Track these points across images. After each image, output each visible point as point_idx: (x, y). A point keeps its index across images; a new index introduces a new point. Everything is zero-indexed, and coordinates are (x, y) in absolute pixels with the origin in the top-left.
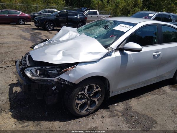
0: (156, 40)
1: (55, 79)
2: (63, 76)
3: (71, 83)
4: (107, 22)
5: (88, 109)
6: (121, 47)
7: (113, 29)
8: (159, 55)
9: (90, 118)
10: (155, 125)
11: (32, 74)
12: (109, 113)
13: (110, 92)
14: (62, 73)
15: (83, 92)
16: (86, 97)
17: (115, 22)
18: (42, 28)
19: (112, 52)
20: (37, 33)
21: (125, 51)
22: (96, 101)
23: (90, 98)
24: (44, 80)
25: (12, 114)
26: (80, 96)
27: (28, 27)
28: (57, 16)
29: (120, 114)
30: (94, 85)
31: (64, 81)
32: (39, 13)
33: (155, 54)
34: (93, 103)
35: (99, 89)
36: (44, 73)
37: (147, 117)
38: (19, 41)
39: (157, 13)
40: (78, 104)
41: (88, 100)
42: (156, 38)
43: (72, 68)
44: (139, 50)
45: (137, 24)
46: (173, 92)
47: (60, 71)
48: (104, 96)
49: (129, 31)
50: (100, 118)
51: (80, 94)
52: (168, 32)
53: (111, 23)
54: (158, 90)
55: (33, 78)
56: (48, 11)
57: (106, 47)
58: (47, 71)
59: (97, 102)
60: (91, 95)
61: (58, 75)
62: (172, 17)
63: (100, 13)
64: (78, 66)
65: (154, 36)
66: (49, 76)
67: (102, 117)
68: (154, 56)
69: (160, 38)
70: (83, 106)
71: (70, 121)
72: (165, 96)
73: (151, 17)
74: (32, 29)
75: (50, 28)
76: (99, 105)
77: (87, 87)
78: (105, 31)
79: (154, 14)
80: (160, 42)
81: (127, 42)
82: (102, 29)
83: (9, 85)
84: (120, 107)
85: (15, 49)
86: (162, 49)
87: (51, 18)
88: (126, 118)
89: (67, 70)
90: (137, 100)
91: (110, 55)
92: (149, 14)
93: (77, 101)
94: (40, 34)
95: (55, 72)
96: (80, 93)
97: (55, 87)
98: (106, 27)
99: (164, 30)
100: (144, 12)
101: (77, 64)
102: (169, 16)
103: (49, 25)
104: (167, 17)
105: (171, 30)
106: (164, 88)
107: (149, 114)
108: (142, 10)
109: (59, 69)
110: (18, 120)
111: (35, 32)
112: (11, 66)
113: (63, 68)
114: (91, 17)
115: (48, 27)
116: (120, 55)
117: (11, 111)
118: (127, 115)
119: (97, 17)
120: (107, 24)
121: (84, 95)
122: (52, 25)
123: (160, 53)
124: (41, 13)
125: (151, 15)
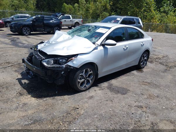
0: (124, 38)
1: (64, 66)
2: (70, 64)
3: (75, 67)
4: (89, 27)
5: (85, 86)
6: (103, 43)
7: (96, 31)
8: (127, 48)
9: (87, 92)
10: (129, 92)
11: (48, 63)
12: (99, 88)
13: (98, 74)
14: (68, 62)
15: (82, 74)
16: (84, 77)
17: (95, 26)
18: (17, 33)
19: (98, 46)
20: (15, 38)
21: (106, 46)
22: (90, 80)
23: (87, 78)
24: (57, 67)
25: (31, 95)
26: (80, 77)
27: (2, 33)
28: (33, 21)
29: (106, 88)
30: (89, 69)
31: (70, 66)
32: (11, 19)
33: (124, 47)
34: (88, 82)
35: (92, 72)
36: (56, 62)
37: (123, 88)
38: (2, 46)
39: (123, 17)
40: (79, 82)
41: (85, 79)
42: (124, 37)
43: (75, 58)
44: (115, 45)
45: (111, 28)
46: (139, 74)
47: (67, 60)
48: (95, 77)
49: (107, 32)
50: (94, 91)
51: (80, 76)
52: (132, 32)
53: (93, 28)
54: (128, 73)
55: (49, 66)
56: (20, 16)
57: (94, 43)
58: (59, 61)
59: (91, 82)
60: (87, 77)
61: (66, 62)
62: (135, 20)
63: (74, 18)
64: (79, 56)
65: (122, 36)
66: (60, 64)
67: (95, 91)
68: (124, 48)
69: (127, 36)
70: (82, 84)
71: (75, 95)
72: (133, 76)
73: (119, 21)
74: (7, 34)
75: (27, 33)
76: (92, 83)
77: (84, 70)
78: (89, 33)
79: (121, 18)
80: (127, 39)
81: (106, 40)
82: (87, 32)
83: (16, 79)
84: (105, 84)
85: (3, 53)
86: (129, 44)
87: (27, 23)
88: (110, 90)
89: (72, 59)
90: (115, 80)
91: (97, 49)
92: (117, 18)
93: (79, 80)
94: (18, 39)
95: (64, 61)
96: (80, 74)
97: (63, 72)
98: (89, 30)
99: (130, 31)
100: (112, 16)
101: (77, 55)
102: (133, 19)
103: (25, 30)
104: (132, 21)
105: (135, 31)
106: (133, 72)
107: (125, 86)
108: (110, 15)
109: (66, 59)
110: (37, 98)
111: (12, 37)
112: (8, 67)
113: (69, 58)
114: (65, 21)
115: (24, 32)
116: (103, 48)
117: (29, 94)
118: (111, 88)
119: (71, 21)
120: (90, 28)
121: (83, 76)
122: (29, 30)
123: (127, 46)
124: (13, 19)
125: (118, 19)
